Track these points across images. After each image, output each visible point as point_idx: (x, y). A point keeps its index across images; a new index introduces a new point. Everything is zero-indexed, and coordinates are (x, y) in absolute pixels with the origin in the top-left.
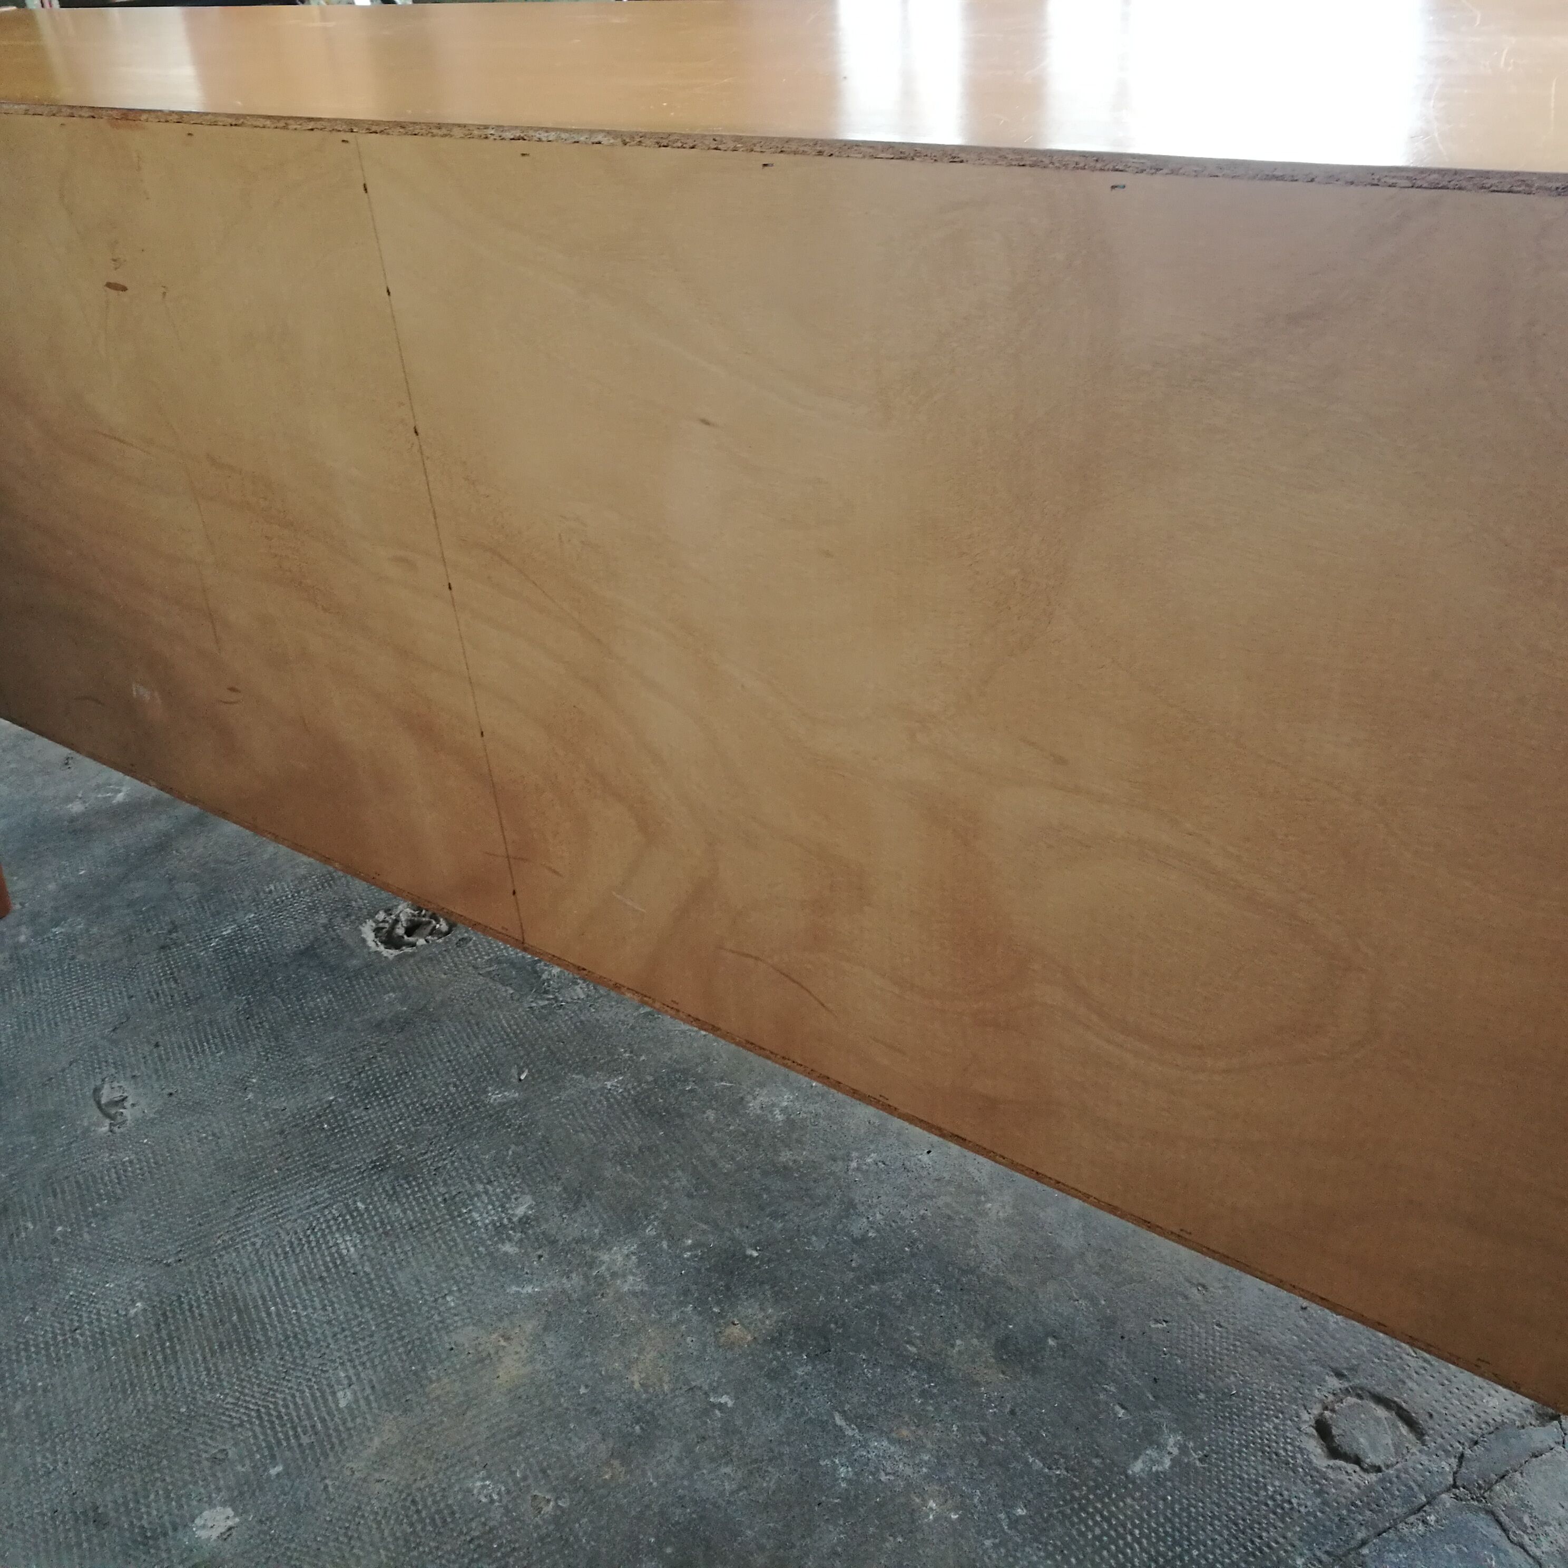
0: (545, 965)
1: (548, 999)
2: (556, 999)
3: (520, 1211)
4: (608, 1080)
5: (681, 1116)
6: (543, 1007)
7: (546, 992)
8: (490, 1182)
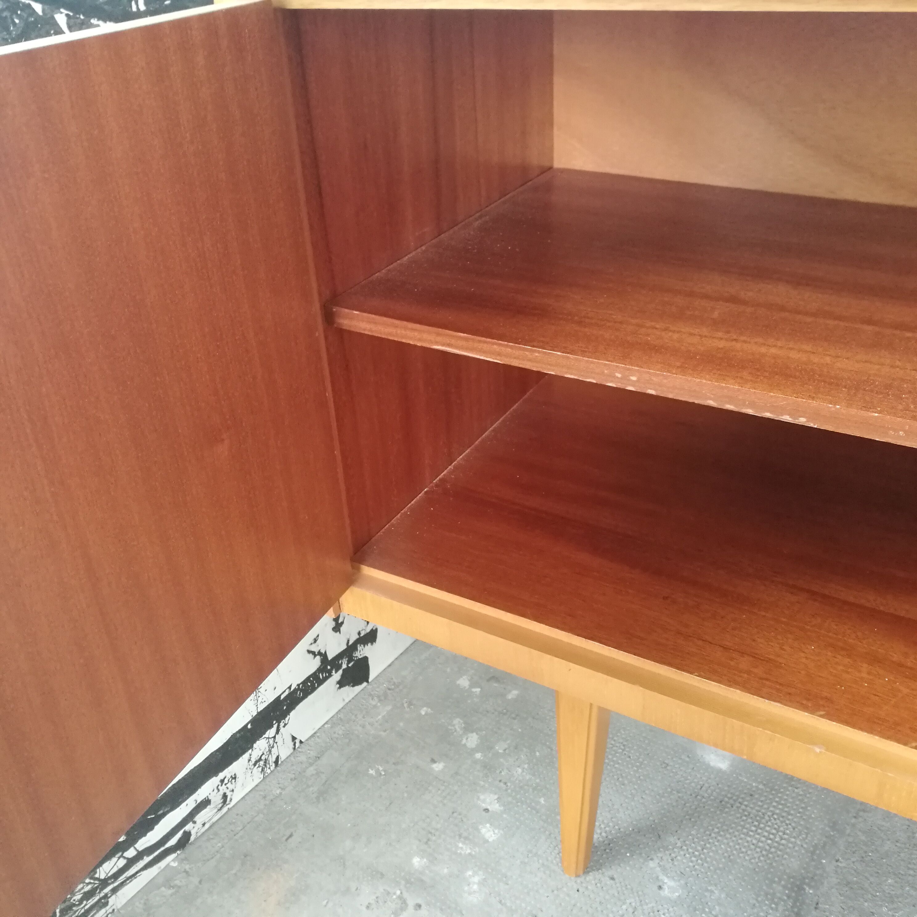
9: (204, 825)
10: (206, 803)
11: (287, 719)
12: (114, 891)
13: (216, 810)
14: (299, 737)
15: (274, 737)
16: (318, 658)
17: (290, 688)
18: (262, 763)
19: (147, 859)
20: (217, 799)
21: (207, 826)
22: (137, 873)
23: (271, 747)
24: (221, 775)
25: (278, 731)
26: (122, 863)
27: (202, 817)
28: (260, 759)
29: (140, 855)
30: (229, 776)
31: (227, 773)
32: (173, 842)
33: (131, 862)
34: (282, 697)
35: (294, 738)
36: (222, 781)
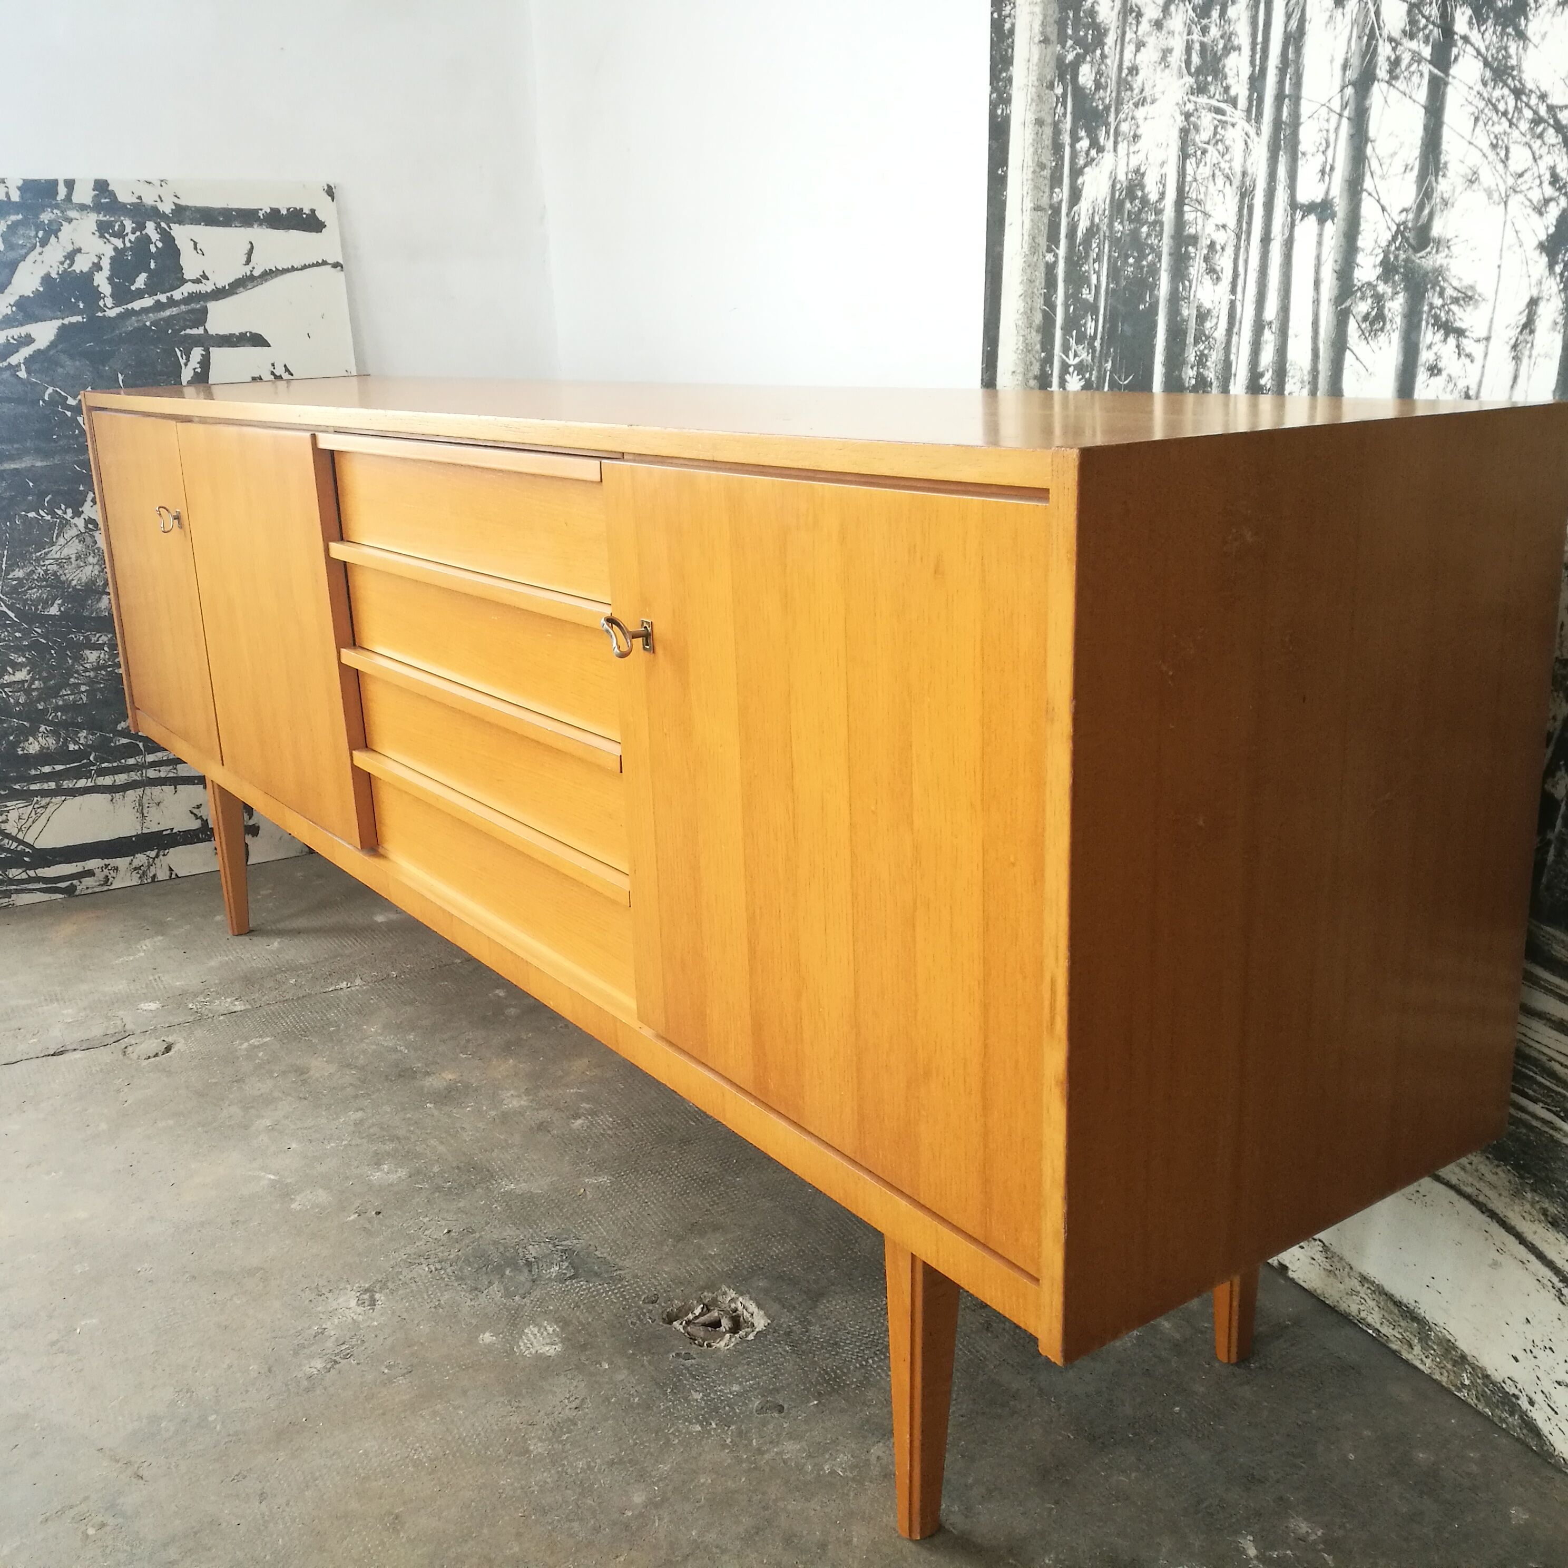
0: (565, 1274)
1: (561, 1245)
2: (555, 1246)
3: (580, 1121)
4: (512, 1189)
5: (458, 1168)
6: (566, 1239)
7: (564, 1251)
8: (602, 1134)
9: (87, 888)
10: (90, 873)
11: (167, 851)
12: (17, 892)
13: (98, 883)
14: (176, 870)
15: (154, 859)
16: (199, 821)
17: (172, 829)
18: (141, 872)
19: (41, 885)
20: (100, 875)
21: (90, 891)
22: (34, 890)
23: (149, 866)
24: (107, 861)
25: (157, 856)
26: (24, 876)
27: (88, 881)
28: (140, 868)
29: (38, 879)
30: (112, 865)
31: (113, 862)
32: (63, 885)
33: (30, 880)
34: (164, 833)
35: (171, 869)
36: (107, 866)
